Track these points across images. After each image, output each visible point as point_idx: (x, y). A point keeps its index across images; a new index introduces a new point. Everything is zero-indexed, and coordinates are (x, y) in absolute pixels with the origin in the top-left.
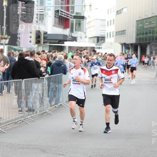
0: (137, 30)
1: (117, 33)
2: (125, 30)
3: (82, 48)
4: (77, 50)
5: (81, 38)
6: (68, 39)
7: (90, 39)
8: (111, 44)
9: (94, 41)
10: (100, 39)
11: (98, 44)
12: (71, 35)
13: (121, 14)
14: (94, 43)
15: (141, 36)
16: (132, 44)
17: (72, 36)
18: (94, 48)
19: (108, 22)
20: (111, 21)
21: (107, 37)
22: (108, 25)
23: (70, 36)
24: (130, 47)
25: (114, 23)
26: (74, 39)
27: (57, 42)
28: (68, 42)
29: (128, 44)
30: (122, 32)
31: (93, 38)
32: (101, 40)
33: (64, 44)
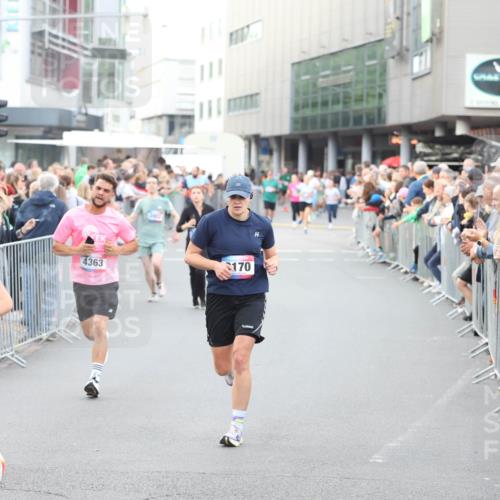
0: (296, 92)
1: (232, 103)
2: (257, 94)
3: (119, 150)
4: (105, 158)
5: (116, 118)
6: (74, 124)
7: (146, 122)
8: (213, 138)
9: (158, 128)
10: (178, 123)
11: (171, 138)
12: (84, 111)
13: (242, 40)
14: (158, 134)
15: (308, 112)
16: (278, 139)
17: (86, 114)
18: (158, 150)
19: (202, 67)
20: (211, 65)
21: (201, 116)
22: (202, 78)
23: (80, 113)
24: (274, 146)
25: (220, 72)
26: (95, 123)
27: (39, 132)
28: (73, 133)
29: (267, 139)
30: (249, 99)
31: (155, 120)
32: (183, 125)
33: (61, 138)
